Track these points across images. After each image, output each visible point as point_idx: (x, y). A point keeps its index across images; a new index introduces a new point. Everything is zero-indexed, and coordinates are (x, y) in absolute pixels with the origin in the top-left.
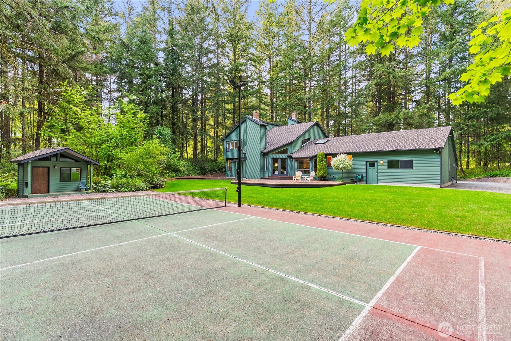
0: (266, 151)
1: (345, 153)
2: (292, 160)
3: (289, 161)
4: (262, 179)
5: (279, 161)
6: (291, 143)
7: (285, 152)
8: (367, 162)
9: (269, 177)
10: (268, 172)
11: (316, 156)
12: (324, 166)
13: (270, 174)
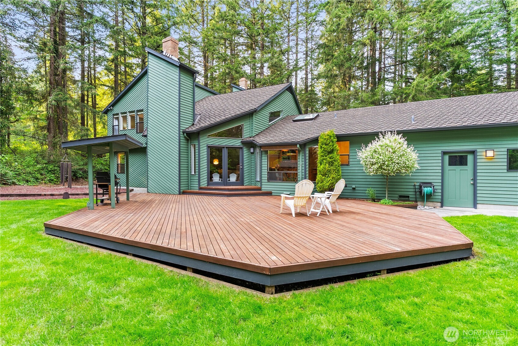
0: (194, 129)
1: (399, 133)
2: (252, 150)
3: (246, 152)
4: (184, 193)
5: (225, 153)
6: (250, 115)
7: (237, 133)
8: (444, 153)
9: (201, 188)
10: (199, 177)
11: (315, 141)
12: (336, 163)
13: (204, 183)
